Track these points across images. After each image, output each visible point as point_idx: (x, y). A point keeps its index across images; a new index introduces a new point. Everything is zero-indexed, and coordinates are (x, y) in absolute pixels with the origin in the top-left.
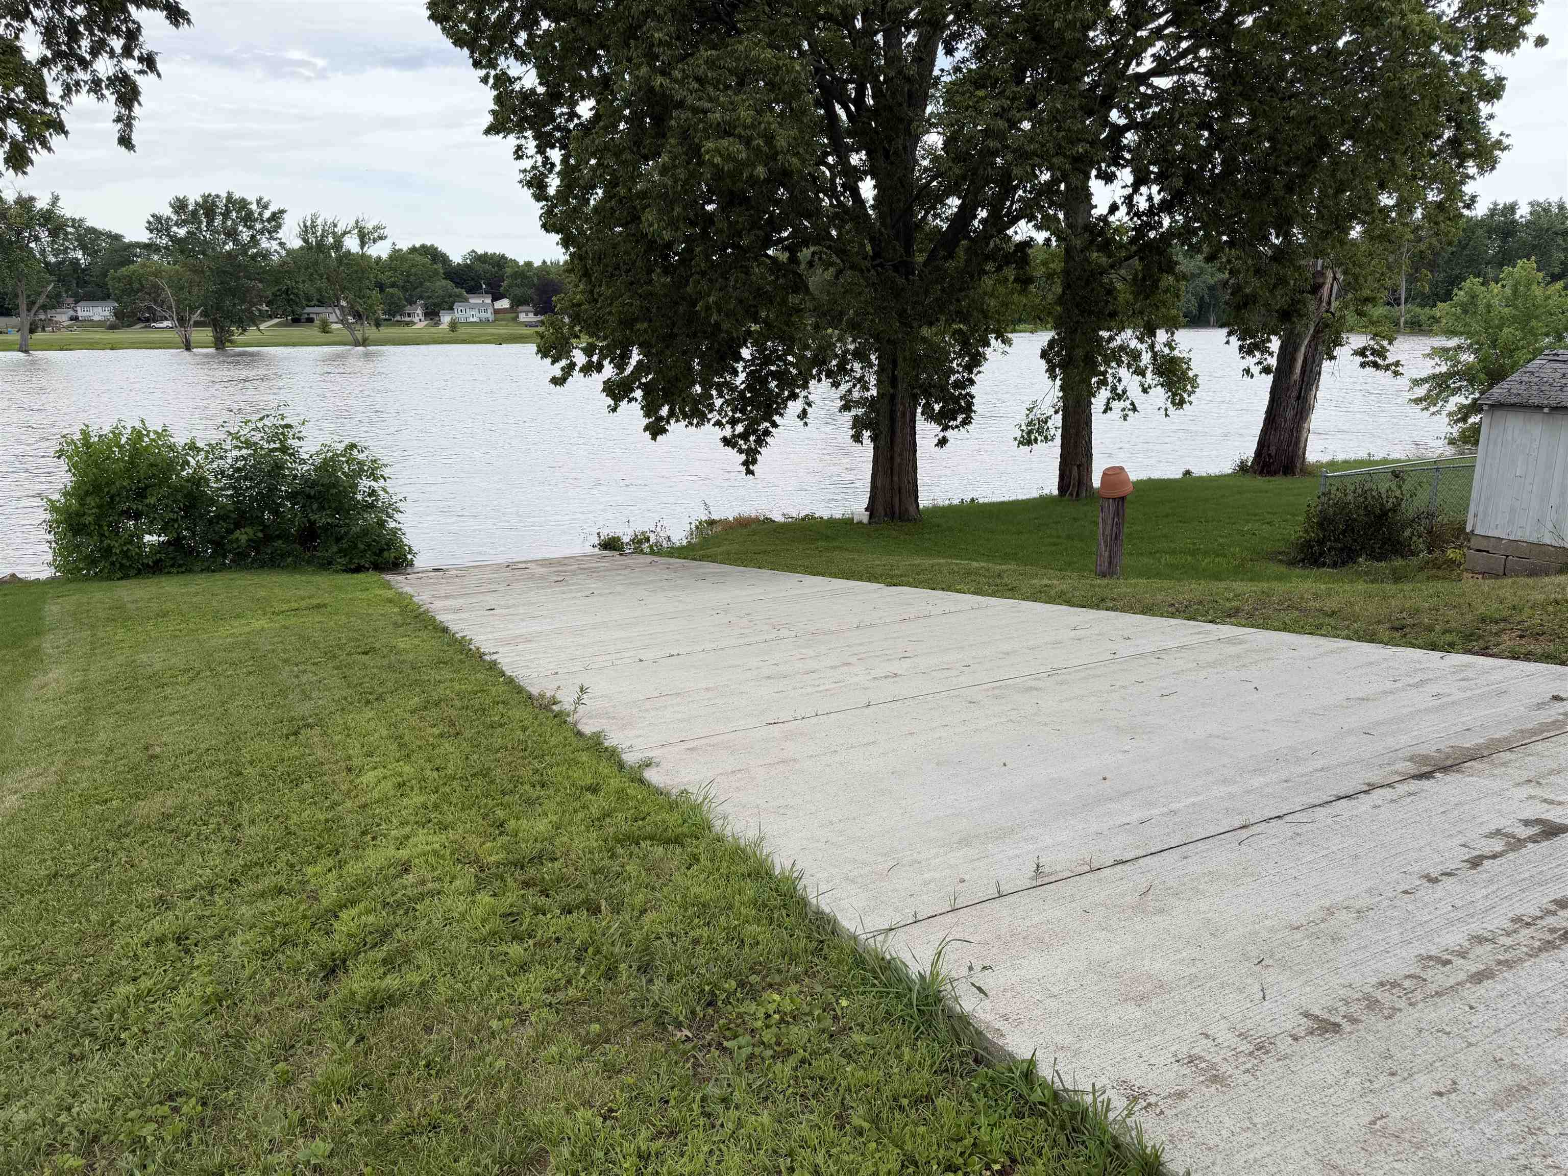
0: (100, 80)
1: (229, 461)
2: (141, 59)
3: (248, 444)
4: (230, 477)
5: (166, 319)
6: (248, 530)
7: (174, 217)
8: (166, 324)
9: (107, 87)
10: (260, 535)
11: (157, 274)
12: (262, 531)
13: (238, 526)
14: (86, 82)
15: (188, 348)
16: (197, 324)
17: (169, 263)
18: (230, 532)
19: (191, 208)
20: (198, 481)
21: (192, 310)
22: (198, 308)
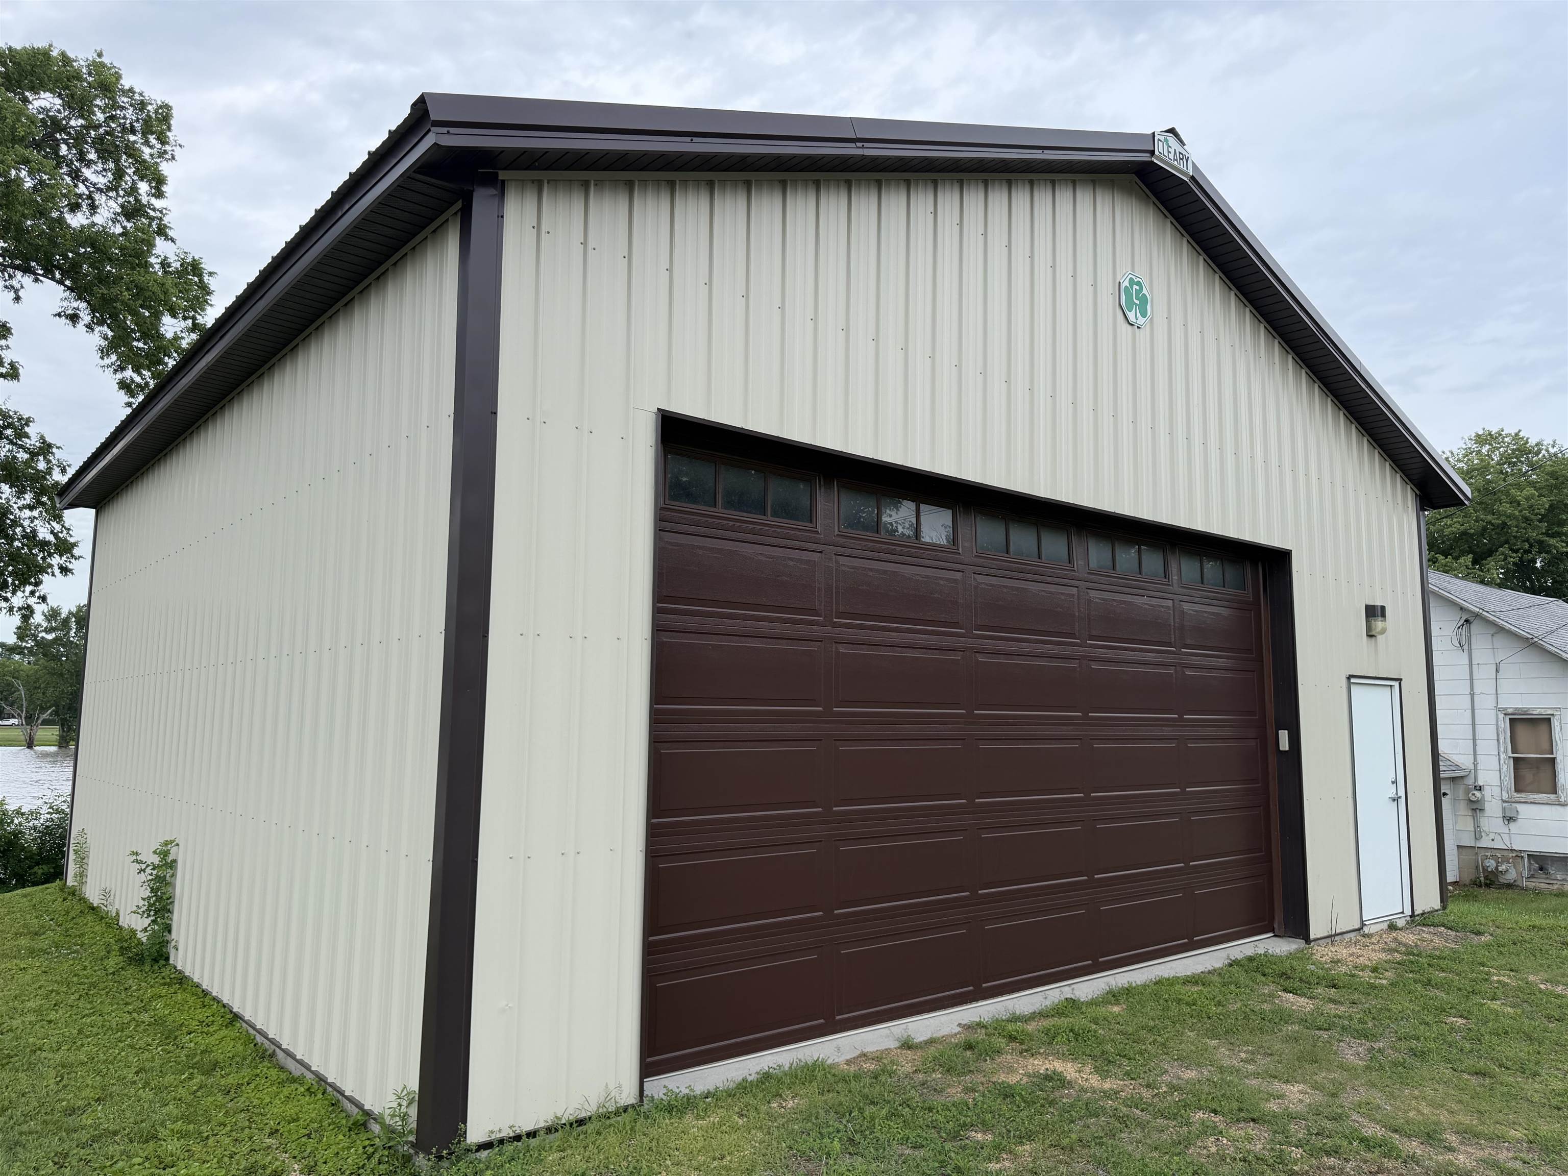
0: (13, 607)
1: (42, 821)
2: (39, 598)
3: (58, 812)
4: (40, 832)
5: (14, 717)
6: (44, 867)
7: (45, 624)
8: (12, 721)
9: (17, 612)
10: (52, 870)
11: (15, 674)
12: (53, 868)
13: (38, 864)
14: (5, 608)
15: (30, 745)
16: (45, 722)
17: (29, 663)
18: (30, 868)
19: (63, 616)
20: (17, 834)
21: (43, 710)
22: (50, 707)
